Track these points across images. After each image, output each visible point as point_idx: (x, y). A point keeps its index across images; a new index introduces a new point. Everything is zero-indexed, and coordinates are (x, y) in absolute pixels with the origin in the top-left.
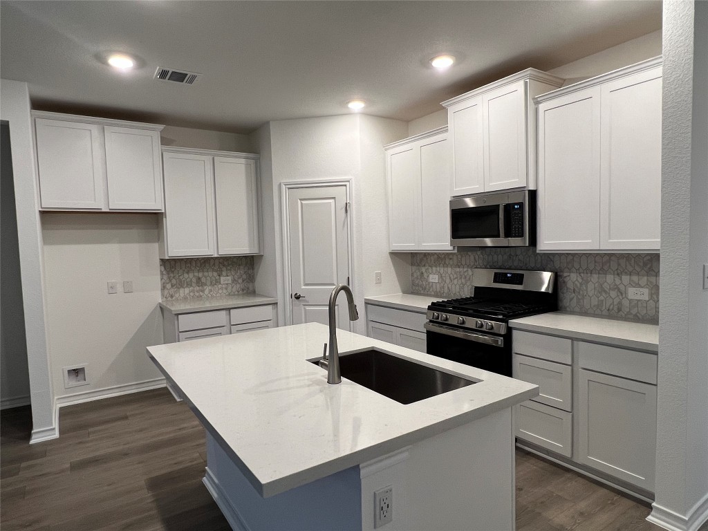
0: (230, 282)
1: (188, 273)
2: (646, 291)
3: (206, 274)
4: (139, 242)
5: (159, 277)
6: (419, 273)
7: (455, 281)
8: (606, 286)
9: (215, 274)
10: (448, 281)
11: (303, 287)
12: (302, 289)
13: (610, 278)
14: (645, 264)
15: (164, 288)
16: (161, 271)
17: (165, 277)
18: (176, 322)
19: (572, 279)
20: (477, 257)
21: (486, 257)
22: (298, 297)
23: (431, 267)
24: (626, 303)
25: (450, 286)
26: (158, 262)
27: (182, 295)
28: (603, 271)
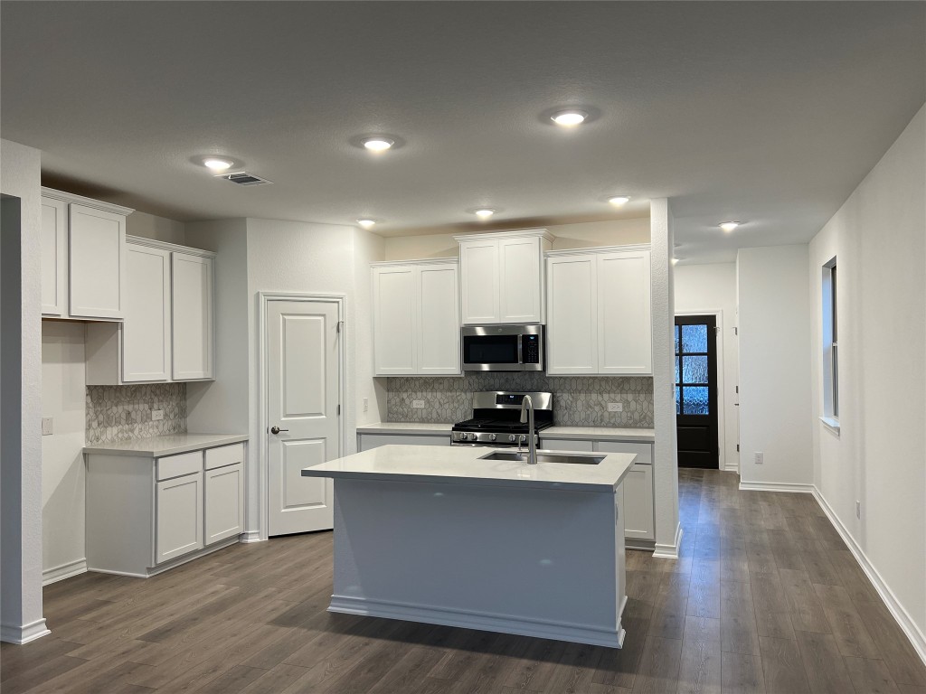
0: (162, 417)
1: (116, 406)
2: (620, 405)
3: (136, 406)
4: (63, 362)
5: (83, 412)
6: (398, 400)
7: (447, 406)
8: (592, 403)
9: (146, 406)
10: (437, 405)
11: (283, 419)
12: (281, 422)
13: (594, 396)
14: (619, 385)
15: (89, 427)
16: (87, 403)
17: (91, 413)
18: (154, 468)
19: (565, 398)
20: (471, 381)
21: (481, 381)
22: (275, 432)
23: (416, 392)
24: (606, 414)
25: (439, 411)
26: (83, 391)
27: (109, 437)
28: (588, 391)
